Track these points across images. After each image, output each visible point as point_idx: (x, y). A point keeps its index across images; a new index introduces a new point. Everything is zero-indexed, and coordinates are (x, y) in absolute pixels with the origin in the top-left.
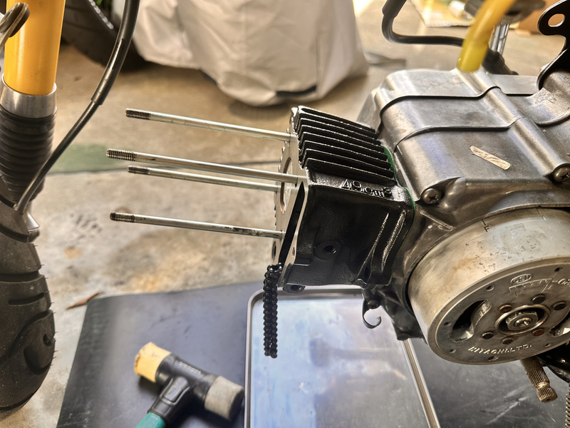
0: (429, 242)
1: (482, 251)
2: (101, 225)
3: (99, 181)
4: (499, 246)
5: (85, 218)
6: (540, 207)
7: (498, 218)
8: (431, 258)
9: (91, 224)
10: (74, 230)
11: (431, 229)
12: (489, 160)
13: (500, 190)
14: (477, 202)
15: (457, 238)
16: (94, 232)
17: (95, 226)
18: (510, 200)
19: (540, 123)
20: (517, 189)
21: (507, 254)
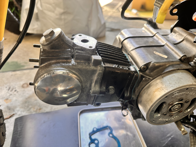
0: (144, 84)
1: (163, 85)
2: (18, 90)
3: (16, 74)
4: (168, 83)
5: (12, 88)
6: (179, 69)
7: (166, 74)
8: (145, 89)
9: (14, 90)
10: (8, 93)
11: (144, 79)
12: (160, 55)
13: (165, 65)
14: (159, 69)
15: (153, 82)
16: (15, 93)
17: (15, 91)
18: (169, 68)
19: (174, 43)
20: (171, 64)
21: (171, 85)
